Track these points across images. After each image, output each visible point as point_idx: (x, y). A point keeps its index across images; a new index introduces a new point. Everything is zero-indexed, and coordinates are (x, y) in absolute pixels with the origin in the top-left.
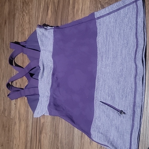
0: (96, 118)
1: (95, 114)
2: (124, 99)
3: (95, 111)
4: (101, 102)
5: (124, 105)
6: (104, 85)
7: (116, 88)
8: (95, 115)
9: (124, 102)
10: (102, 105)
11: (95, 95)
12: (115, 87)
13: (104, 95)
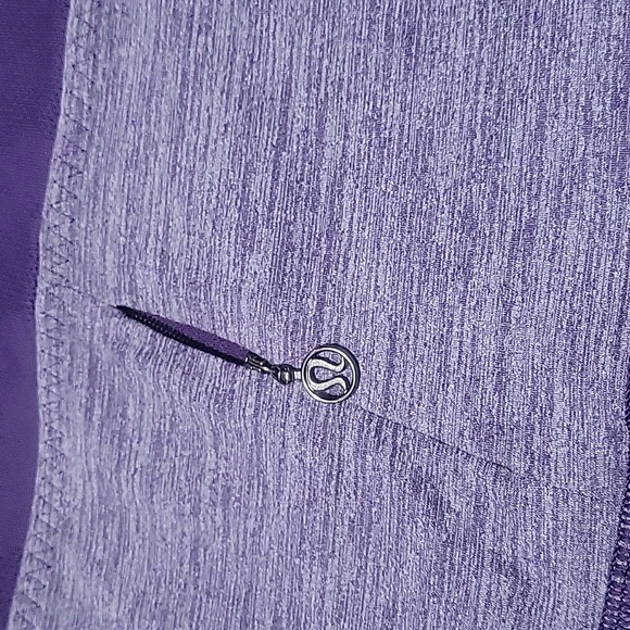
0: (67, 524)
1: (42, 470)
2: (489, 272)
3: (43, 435)
4: (128, 313)
5: (488, 348)
6: (173, 89)
7: (374, 122)
8: (42, 490)
9: (490, 314)
10: (144, 356)
11: (49, 218)
12: (359, 111)
13: (178, 222)
